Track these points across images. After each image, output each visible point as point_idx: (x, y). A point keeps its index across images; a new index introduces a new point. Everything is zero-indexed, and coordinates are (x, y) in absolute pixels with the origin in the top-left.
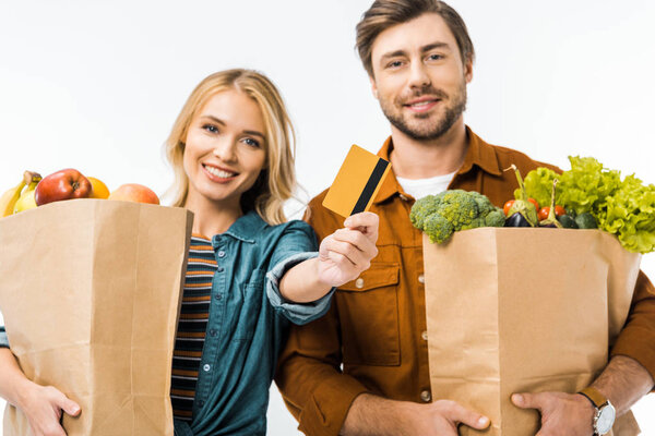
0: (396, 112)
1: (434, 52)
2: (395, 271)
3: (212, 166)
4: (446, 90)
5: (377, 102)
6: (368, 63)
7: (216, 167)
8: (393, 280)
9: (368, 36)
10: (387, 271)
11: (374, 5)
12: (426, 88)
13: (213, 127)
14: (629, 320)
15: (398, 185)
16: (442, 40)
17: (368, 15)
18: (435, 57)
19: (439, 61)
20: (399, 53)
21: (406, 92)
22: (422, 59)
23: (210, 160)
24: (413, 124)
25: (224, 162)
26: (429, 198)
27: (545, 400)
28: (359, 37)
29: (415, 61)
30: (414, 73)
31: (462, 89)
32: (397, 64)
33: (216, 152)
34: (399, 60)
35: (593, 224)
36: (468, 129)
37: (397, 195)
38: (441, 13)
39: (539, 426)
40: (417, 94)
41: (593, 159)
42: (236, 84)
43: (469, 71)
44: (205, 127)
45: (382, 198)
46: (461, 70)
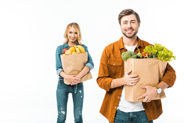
0: (124, 32)
1: (133, 22)
2: (121, 63)
4: (135, 29)
5: (121, 30)
6: (120, 22)
8: (121, 65)
11: (122, 11)
12: (131, 28)
15: (124, 46)
16: (135, 19)
17: (121, 13)
18: (133, 23)
19: (134, 23)
20: (126, 21)
21: (127, 28)
22: (131, 23)
24: (127, 35)
28: (119, 17)
29: (129, 23)
30: (128, 26)
31: (138, 29)
32: (126, 23)
34: (126, 22)
36: (137, 37)
37: (124, 48)
38: (135, 14)
40: (129, 29)
41: (159, 44)
43: (139, 25)
45: (120, 48)
46: (138, 25)
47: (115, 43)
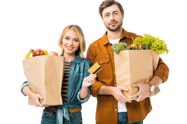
0: (108, 26)
1: (115, 13)
2: (108, 59)
3: (68, 47)
4: (118, 21)
5: (104, 24)
6: (101, 15)
7: (69, 47)
8: (108, 61)
9: (101, 10)
10: (107, 59)
12: (114, 21)
13: (67, 38)
14: (157, 68)
15: (109, 41)
16: (117, 10)
17: (101, 5)
18: (116, 14)
19: (117, 15)
20: (108, 13)
21: (110, 21)
22: (113, 14)
23: (68, 46)
24: (111, 28)
25: (70, 46)
26: (115, 44)
27: (139, 85)
29: (111, 15)
30: (111, 17)
31: (122, 20)
32: (108, 16)
33: (69, 44)
34: (108, 15)
35: (149, 48)
36: (123, 29)
37: (109, 43)
38: (117, 4)
39: (139, 90)
40: (112, 22)
41: (149, 35)
42: (71, 28)
43: (123, 16)
44: (66, 38)
45: (105, 44)
46: (121, 16)
47: (99, 40)
